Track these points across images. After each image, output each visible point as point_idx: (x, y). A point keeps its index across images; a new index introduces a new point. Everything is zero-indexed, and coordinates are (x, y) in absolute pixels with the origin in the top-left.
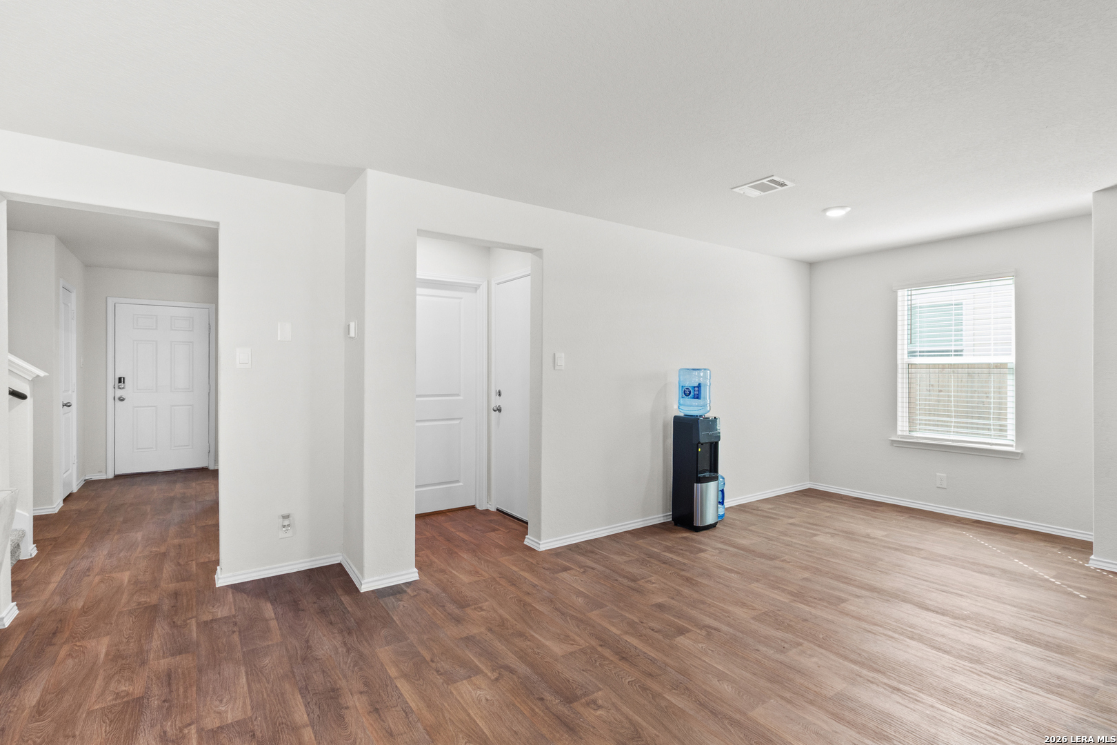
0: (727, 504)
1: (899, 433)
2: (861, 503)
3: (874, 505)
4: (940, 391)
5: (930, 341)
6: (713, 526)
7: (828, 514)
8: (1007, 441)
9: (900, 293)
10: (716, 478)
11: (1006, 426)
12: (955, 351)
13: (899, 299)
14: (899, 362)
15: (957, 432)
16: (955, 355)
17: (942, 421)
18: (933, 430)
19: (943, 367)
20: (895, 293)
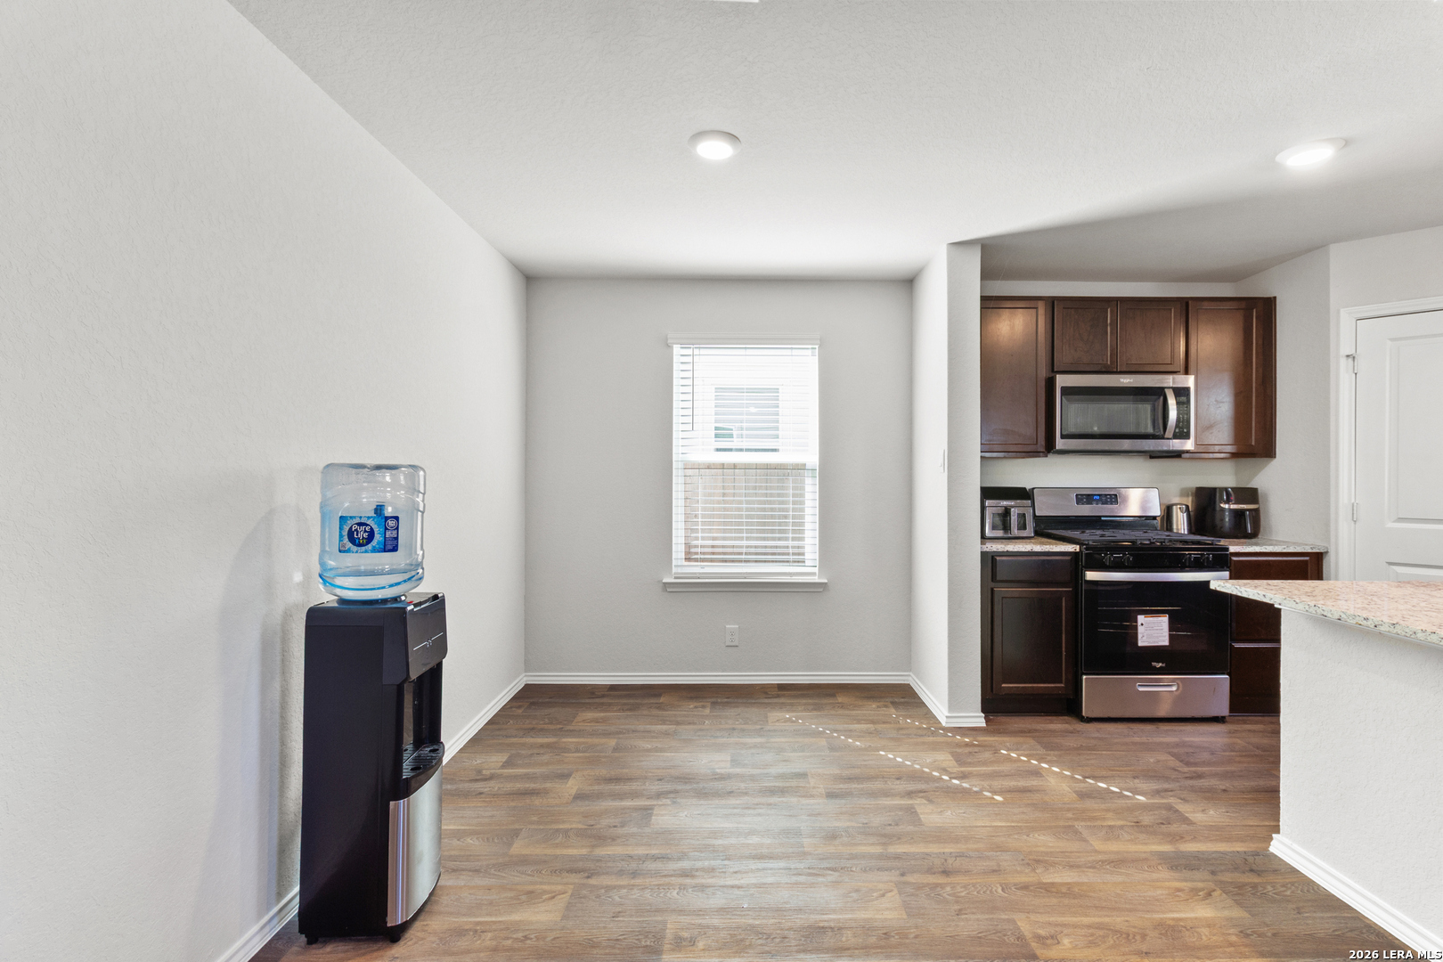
1: (675, 569)
8: (809, 569)
9: (677, 351)
11: (803, 547)
13: (676, 359)
14: (675, 457)
20: (670, 348)
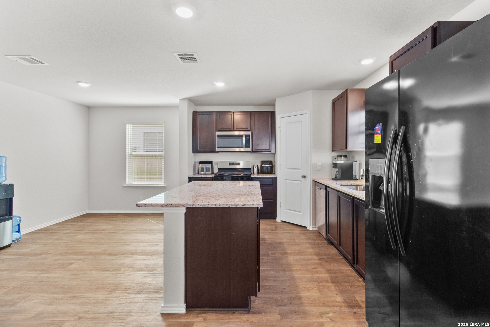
0: (23, 232)
1: (127, 183)
2: (110, 215)
3: (115, 215)
4: (151, 165)
5: (150, 146)
6: (9, 246)
7: (89, 224)
8: (161, 182)
9: (127, 126)
10: (11, 218)
11: (162, 177)
12: (146, 150)
13: (127, 128)
14: (127, 154)
15: (148, 181)
16: (158, 151)
17: (152, 177)
18: (149, 181)
19: (152, 156)
20: (125, 125)
